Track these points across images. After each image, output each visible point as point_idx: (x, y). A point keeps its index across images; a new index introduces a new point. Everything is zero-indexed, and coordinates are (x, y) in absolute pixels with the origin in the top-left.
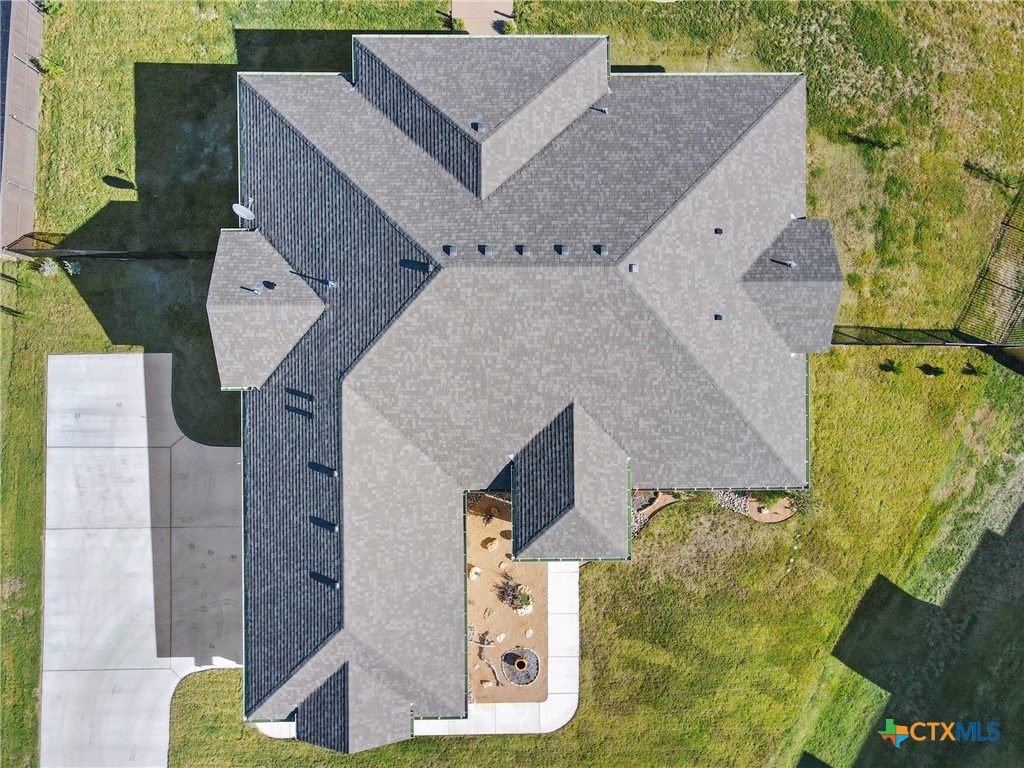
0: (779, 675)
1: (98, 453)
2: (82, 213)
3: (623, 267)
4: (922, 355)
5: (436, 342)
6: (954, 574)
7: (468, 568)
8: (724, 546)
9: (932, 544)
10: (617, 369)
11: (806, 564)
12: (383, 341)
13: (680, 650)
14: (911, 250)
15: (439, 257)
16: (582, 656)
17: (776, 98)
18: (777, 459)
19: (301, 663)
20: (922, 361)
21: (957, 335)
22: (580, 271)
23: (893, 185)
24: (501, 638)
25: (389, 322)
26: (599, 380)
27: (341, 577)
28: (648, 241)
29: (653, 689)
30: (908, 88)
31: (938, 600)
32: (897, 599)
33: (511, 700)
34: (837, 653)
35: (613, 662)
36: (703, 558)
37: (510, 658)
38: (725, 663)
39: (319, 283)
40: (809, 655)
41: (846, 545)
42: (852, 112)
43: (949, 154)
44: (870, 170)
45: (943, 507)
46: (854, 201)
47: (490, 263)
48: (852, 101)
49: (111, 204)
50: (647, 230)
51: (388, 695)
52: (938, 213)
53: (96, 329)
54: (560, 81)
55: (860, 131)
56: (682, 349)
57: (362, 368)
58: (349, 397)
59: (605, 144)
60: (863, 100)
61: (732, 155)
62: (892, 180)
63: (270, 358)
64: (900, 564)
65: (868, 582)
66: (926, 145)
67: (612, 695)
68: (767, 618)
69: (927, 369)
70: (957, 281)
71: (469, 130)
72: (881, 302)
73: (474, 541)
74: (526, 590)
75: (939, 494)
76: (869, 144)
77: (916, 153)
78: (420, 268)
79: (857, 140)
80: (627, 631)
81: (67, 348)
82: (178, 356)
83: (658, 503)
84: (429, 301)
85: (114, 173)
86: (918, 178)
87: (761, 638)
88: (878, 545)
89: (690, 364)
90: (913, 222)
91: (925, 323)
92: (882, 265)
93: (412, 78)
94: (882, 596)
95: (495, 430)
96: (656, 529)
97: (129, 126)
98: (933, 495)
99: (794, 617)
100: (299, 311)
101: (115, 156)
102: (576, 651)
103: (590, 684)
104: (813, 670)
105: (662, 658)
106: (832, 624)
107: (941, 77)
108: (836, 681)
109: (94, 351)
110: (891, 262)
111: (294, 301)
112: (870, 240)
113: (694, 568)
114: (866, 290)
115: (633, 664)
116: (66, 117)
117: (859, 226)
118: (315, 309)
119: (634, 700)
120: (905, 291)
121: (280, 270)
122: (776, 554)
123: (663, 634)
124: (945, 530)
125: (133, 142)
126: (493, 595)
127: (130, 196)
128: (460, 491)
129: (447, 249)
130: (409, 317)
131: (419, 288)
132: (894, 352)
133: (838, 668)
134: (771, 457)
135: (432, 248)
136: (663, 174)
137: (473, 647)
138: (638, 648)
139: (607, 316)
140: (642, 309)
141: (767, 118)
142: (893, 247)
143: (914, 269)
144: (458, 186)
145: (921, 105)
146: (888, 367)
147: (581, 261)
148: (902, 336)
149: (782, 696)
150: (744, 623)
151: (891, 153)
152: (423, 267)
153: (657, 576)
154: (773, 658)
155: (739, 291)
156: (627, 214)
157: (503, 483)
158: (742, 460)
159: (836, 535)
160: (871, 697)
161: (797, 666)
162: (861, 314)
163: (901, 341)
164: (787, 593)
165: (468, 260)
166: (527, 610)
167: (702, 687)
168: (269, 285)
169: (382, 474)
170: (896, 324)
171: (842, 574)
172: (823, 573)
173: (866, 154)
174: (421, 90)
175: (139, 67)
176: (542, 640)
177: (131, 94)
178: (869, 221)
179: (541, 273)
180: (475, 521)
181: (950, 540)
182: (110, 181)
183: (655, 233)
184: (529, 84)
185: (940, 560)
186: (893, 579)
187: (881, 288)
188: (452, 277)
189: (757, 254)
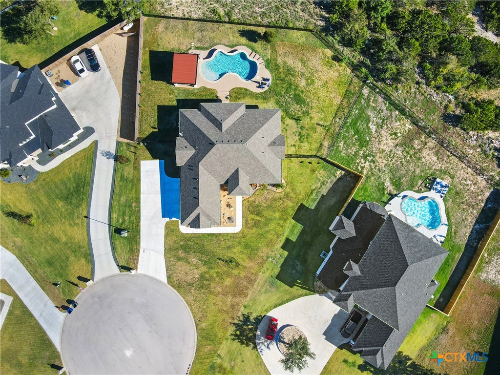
0: (281, 222)
1: (151, 179)
2: (147, 133)
3: (245, 144)
4: (309, 160)
5: (215, 157)
6: (316, 203)
7: (221, 201)
8: (270, 197)
9: (312, 197)
10: (246, 161)
11: (286, 200)
12: (206, 157)
13: (261, 217)
14: (306, 140)
15: (215, 142)
16: (243, 218)
17: (275, 114)
18: (275, 178)
19: (191, 213)
20: (309, 161)
21: (316, 156)
22: (238, 145)
23: (302, 127)
24: (227, 214)
25: (207, 153)
26: (243, 163)
27: (198, 197)
28: (250, 140)
29: (256, 224)
30: (304, 109)
31: (313, 208)
32: (305, 208)
33: (229, 226)
34: (293, 218)
35: (249, 219)
36: (266, 199)
37: (229, 218)
38: (271, 220)
39: (194, 147)
40: (287, 219)
41: (294, 197)
42: (294, 114)
43: (313, 122)
44: (297, 125)
45: (314, 190)
46: (294, 131)
47: (224, 144)
48: (294, 112)
49: (153, 132)
50: (250, 138)
51: (206, 219)
52: (311, 133)
53: (150, 156)
54: (236, 111)
55: (295, 117)
56: (256, 158)
57: (202, 161)
58: (200, 166)
59: (244, 123)
60: (296, 111)
61: (266, 124)
62: (302, 126)
63: (186, 160)
64: (306, 201)
65: (299, 204)
66: (309, 120)
67: (249, 225)
68: (278, 211)
69: (310, 163)
70: (315, 146)
71: (220, 121)
72: (300, 149)
73: (222, 195)
74: (232, 205)
75: (313, 187)
76: (297, 120)
77: (306, 121)
78: (212, 144)
79: (295, 119)
80: (252, 213)
81: (144, 159)
82: (165, 160)
83: (257, 188)
84: (214, 150)
85: (153, 126)
86: (307, 126)
87: (277, 215)
88: (301, 197)
89: (258, 160)
90: (306, 135)
91: (309, 154)
92: (300, 143)
93: (211, 111)
94: (302, 207)
95: (225, 172)
96: (257, 193)
97: (156, 117)
98: (312, 187)
99: (284, 211)
100: (191, 151)
101: (153, 123)
102: (242, 217)
103: (244, 223)
104: (288, 221)
105: (258, 218)
106: (292, 213)
107: (311, 107)
108: (293, 224)
109: (149, 160)
110: (302, 142)
111: (190, 150)
112: (297, 138)
113: (264, 201)
114: (297, 147)
115: (252, 219)
116: (144, 115)
117: (295, 135)
118: (194, 151)
119: (253, 226)
120: (305, 148)
121: (187, 144)
122: (280, 199)
123: (258, 214)
124: (314, 194)
125: (157, 120)
126: (226, 206)
127: (156, 130)
128: (219, 184)
129: (217, 141)
130: (210, 152)
131: (212, 148)
132: (303, 159)
133: (293, 221)
134: (274, 177)
135: (214, 141)
136: (253, 128)
137: (222, 215)
138: (253, 216)
139: (243, 152)
140: (249, 151)
141: (273, 117)
142: (302, 139)
143: (306, 143)
144: (218, 130)
145: (307, 112)
146: (301, 162)
147: (239, 143)
148: (304, 156)
149: (282, 226)
150: (274, 212)
151: (301, 122)
152: (213, 144)
153: (257, 202)
154: (280, 219)
155: (267, 148)
156: (247, 135)
157: (227, 182)
158: (269, 178)
159: (292, 195)
160: (300, 227)
161: (285, 220)
162: (296, 152)
163: (304, 157)
164: (282, 206)
165: (220, 143)
166: (232, 209)
167: (266, 224)
168: (186, 147)
169: (205, 180)
170: (303, 154)
171: (293, 203)
172: (290, 202)
173: (296, 122)
174: (212, 114)
175: (158, 106)
176: (235, 215)
177: (157, 111)
178: (297, 134)
179: (232, 145)
180: (222, 192)
181: (315, 196)
182: (153, 127)
183: (251, 138)
184: (231, 112)
185: (314, 200)
186: (304, 204)
187: (300, 147)
188: (218, 146)
189: (271, 141)
